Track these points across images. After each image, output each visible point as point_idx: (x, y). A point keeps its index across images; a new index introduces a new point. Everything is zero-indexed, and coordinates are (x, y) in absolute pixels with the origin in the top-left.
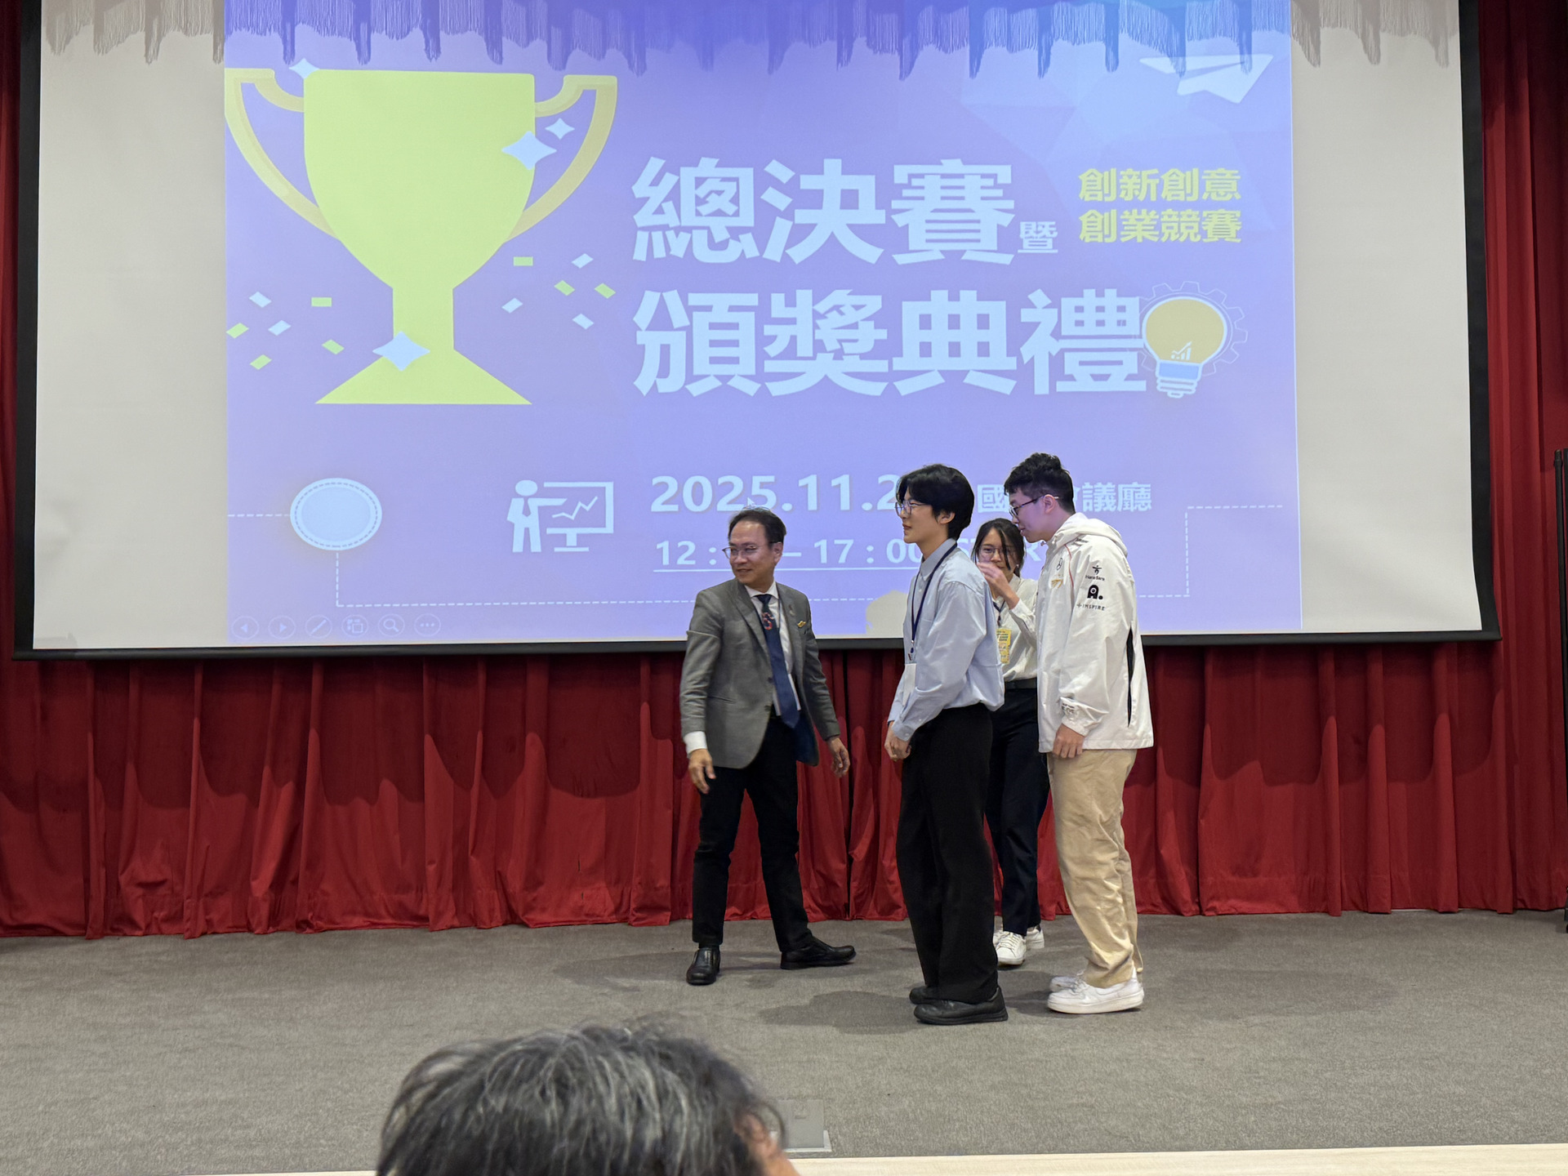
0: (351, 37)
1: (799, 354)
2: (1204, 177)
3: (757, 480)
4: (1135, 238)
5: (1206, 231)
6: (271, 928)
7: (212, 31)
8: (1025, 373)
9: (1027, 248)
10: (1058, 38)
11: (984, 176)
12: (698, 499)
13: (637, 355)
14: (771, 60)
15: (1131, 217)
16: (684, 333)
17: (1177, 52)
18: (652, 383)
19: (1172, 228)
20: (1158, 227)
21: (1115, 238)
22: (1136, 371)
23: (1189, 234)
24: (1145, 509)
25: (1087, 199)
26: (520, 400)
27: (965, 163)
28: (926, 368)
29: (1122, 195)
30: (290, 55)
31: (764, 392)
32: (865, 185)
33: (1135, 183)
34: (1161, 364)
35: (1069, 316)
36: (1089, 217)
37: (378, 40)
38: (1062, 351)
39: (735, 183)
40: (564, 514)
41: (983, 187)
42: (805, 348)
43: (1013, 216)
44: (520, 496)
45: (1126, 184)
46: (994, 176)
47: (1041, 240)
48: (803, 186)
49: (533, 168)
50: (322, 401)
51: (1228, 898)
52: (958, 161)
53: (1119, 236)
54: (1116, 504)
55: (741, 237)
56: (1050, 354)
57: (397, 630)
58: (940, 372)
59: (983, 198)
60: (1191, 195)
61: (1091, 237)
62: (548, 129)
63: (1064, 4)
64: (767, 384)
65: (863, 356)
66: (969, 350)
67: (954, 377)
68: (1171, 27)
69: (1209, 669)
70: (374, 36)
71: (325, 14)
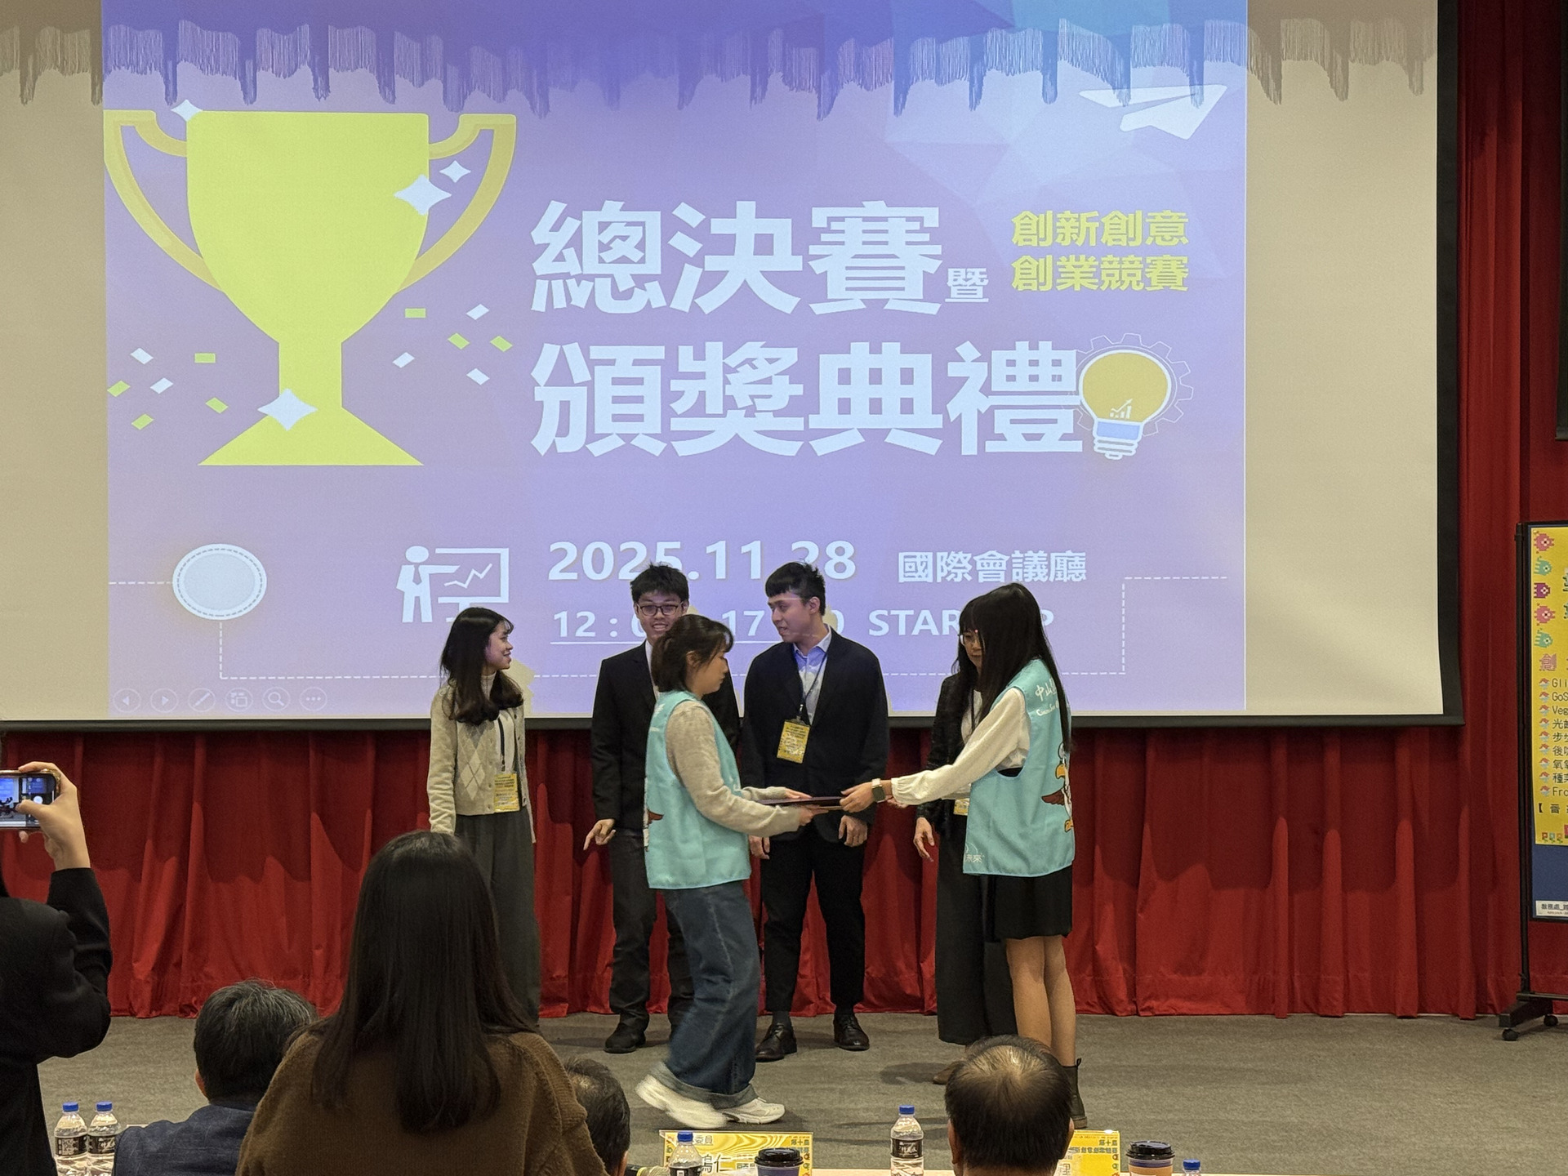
0: (235, 74)
1: (707, 412)
2: (1147, 220)
3: (662, 546)
4: (1073, 286)
5: (1150, 278)
6: (154, 1013)
7: (90, 69)
8: (950, 432)
9: (955, 296)
10: (992, 68)
11: (909, 219)
12: (598, 568)
13: (536, 411)
14: (681, 95)
15: (1068, 263)
16: (586, 388)
17: (1121, 83)
18: (551, 442)
19: (1113, 275)
20: (1097, 275)
21: (1051, 286)
22: (1072, 432)
23: (1131, 281)
24: (1079, 580)
25: (1019, 245)
26: (410, 461)
27: (887, 206)
28: (846, 427)
29: (1059, 240)
30: (172, 96)
31: (670, 451)
32: (781, 229)
33: (1073, 227)
34: (1099, 423)
35: (1000, 371)
36: (1022, 263)
37: (264, 77)
38: (993, 408)
39: (641, 227)
40: (456, 582)
41: (907, 232)
42: (714, 405)
43: (941, 262)
44: (410, 563)
45: (1064, 227)
46: (921, 219)
47: (971, 288)
48: (713, 231)
49: (425, 213)
50: (203, 463)
51: (1167, 997)
52: (883, 202)
53: (1055, 284)
54: (1048, 574)
55: (646, 285)
56: (979, 412)
57: (282, 704)
58: (858, 429)
59: (908, 243)
60: (1134, 239)
61: (1024, 285)
62: (442, 171)
63: (999, 31)
64: (673, 443)
65: (777, 413)
66: (892, 405)
67: (875, 436)
68: (1114, 53)
69: (1151, 754)
70: (260, 74)
71: (208, 51)
